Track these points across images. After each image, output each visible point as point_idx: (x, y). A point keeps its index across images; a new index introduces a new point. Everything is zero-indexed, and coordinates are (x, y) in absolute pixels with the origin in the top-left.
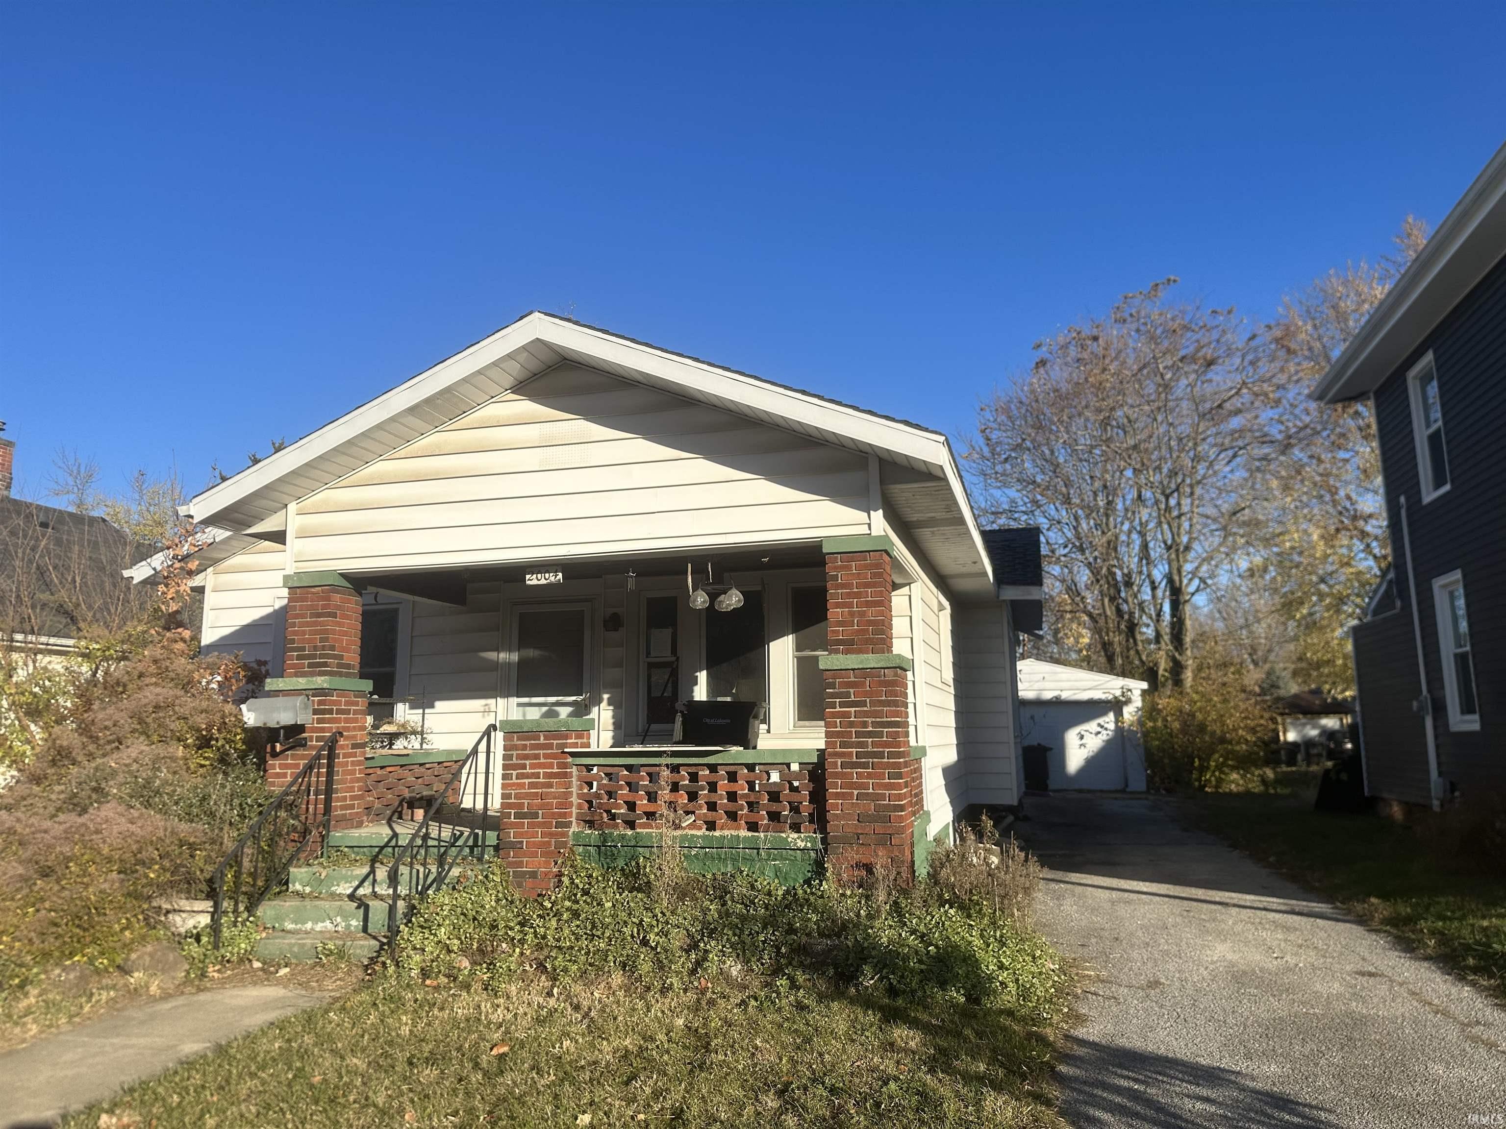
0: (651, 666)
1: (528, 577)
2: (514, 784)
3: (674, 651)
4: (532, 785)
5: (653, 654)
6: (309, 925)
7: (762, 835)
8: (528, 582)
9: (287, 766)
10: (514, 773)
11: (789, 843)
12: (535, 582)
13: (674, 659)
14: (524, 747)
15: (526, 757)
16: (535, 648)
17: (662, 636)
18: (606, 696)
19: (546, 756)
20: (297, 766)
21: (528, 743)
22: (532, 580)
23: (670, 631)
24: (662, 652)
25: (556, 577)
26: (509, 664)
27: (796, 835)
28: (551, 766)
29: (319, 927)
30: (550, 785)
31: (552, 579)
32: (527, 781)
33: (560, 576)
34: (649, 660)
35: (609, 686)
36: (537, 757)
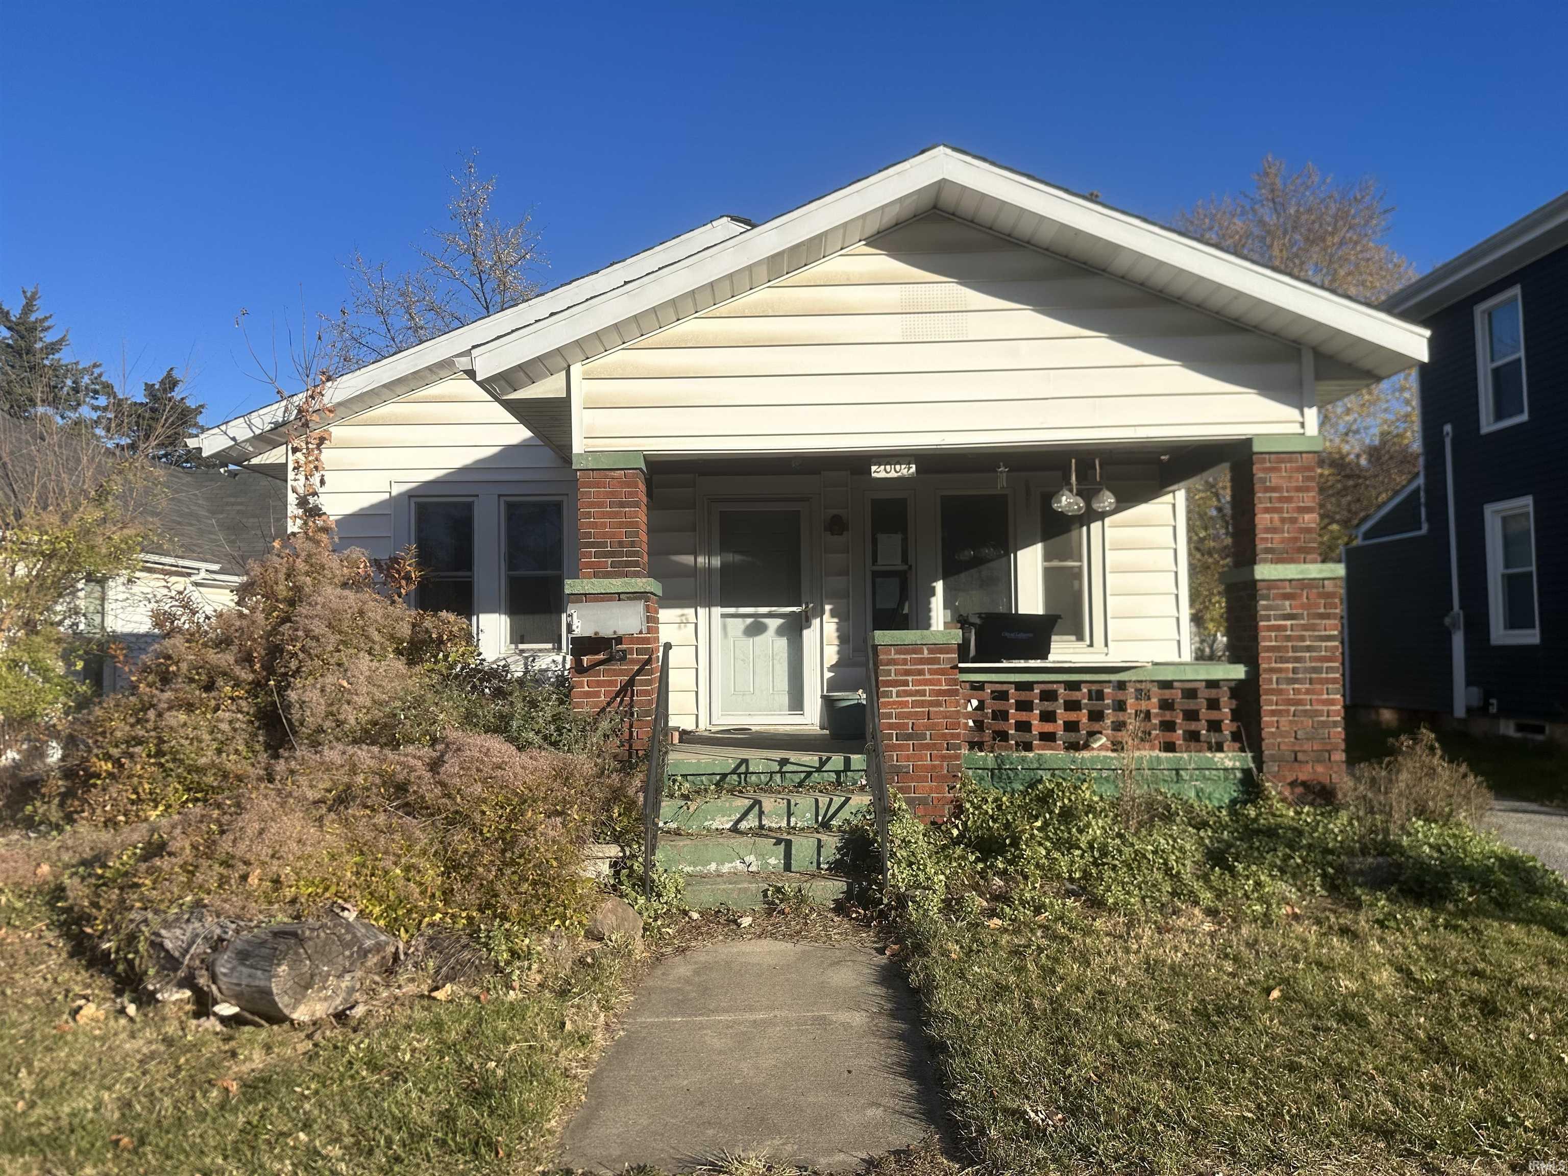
0: (875, 574)
1: (874, 468)
2: (894, 703)
3: (905, 560)
4: (915, 704)
5: (880, 562)
6: (713, 867)
7: (1185, 755)
8: (874, 475)
9: (599, 684)
10: (894, 690)
11: (1216, 764)
12: (882, 475)
13: (905, 567)
14: (905, 662)
15: (907, 673)
16: (734, 552)
17: (890, 544)
18: (828, 608)
19: (931, 672)
20: (612, 683)
21: (908, 657)
22: (879, 472)
23: (898, 537)
24: (890, 559)
25: (907, 470)
26: (710, 570)
27: (1221, 755)
28: (939, 683)
29: (726, 868)
30: (938, 704)
31: (905, 472)
32: (910, 699)
33: (913, 468)
34: (875, 568)
35: (833, 597)
36: (921, 672)
